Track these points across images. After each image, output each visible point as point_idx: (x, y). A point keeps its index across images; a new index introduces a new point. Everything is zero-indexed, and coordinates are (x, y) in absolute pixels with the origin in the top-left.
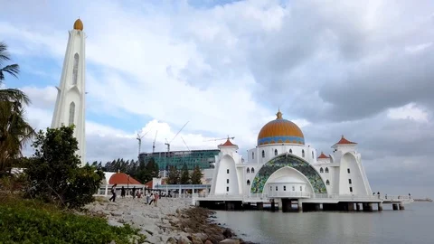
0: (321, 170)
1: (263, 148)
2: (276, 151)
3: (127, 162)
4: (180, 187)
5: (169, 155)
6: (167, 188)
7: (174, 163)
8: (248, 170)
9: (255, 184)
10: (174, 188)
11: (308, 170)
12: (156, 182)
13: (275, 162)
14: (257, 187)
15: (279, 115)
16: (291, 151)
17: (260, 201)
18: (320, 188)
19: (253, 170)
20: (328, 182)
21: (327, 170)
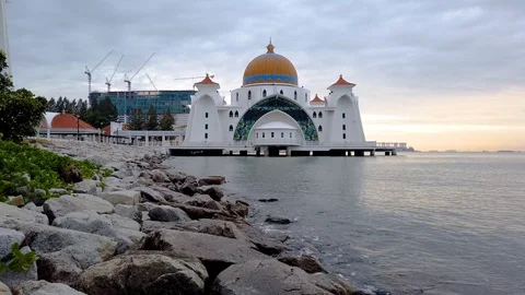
0: (315, 114)
1: (250, 89)
2: (265, 92)
3: (74, 103)
4: (147, 133)
5: (131, 95)
6: (130, 133)
7: (137, 106)
8: (231, 113)
9: (239, 130)
10: (139, 133)
11: (299, 115)
12: (115, 127)
13: (263, 105)
14: (240, 134)
15: (270, 48)
16: (281, 92)
17: (244, 149)
18: (311, 135)
19: (237, 113)
20: (320, 128)
21: (320, 114)
